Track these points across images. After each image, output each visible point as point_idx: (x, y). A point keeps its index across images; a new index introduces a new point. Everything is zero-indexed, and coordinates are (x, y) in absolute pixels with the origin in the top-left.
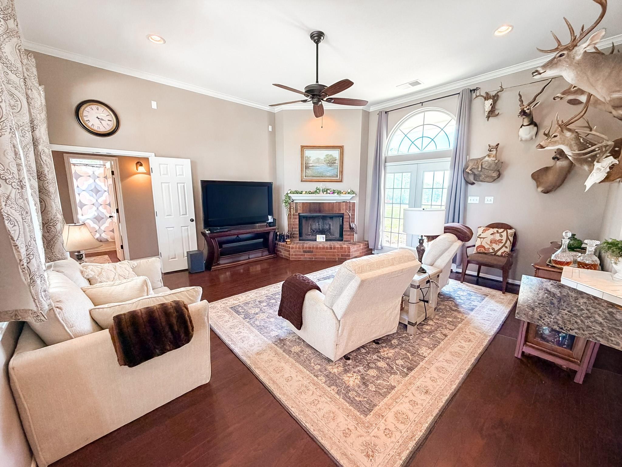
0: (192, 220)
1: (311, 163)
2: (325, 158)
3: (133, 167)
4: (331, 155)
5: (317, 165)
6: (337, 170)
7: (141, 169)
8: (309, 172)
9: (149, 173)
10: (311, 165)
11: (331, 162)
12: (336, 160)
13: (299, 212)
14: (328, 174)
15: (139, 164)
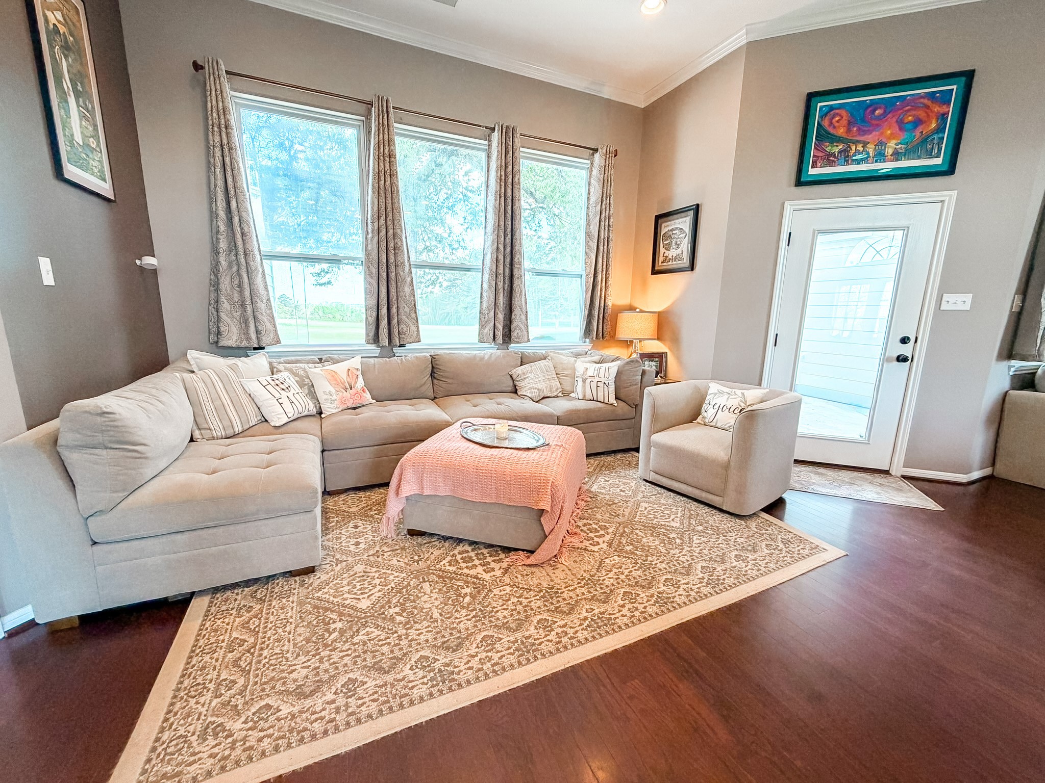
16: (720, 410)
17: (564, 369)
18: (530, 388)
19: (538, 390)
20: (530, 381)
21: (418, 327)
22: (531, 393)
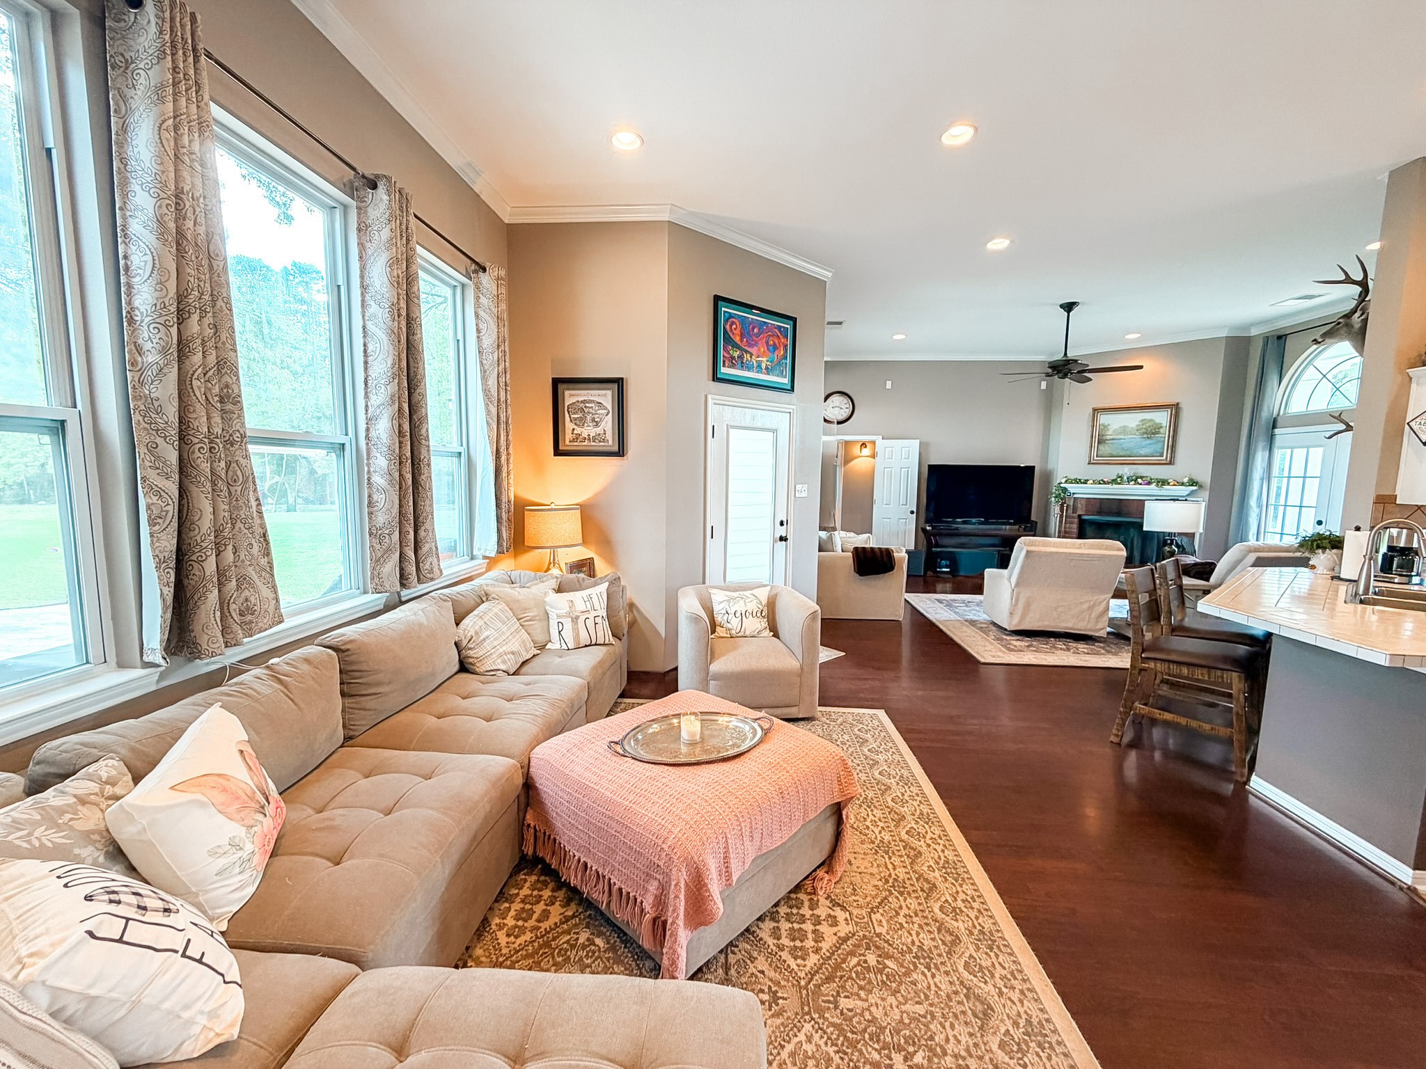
0: (912, 512)
1: (1109, 434)
2: (1138, 425)
3: (856, 450)
4: (1151, 420)
5: (1122, 437)
6: (1161, 444)
7: (866, 452)
8: (1105, 449)
9: (873, 456)
10: (1108, 437)
11: (1151, 432)
12: (1162, 427)
13: (1080, 512)
14: (1143, 452)
15: (864, 445)
16: (744, 617)
17: (525, 609)
18: (500, 656)
19: (513, 653)
20: (495, 643)
21: (274, 589)
22: (504, 662)
